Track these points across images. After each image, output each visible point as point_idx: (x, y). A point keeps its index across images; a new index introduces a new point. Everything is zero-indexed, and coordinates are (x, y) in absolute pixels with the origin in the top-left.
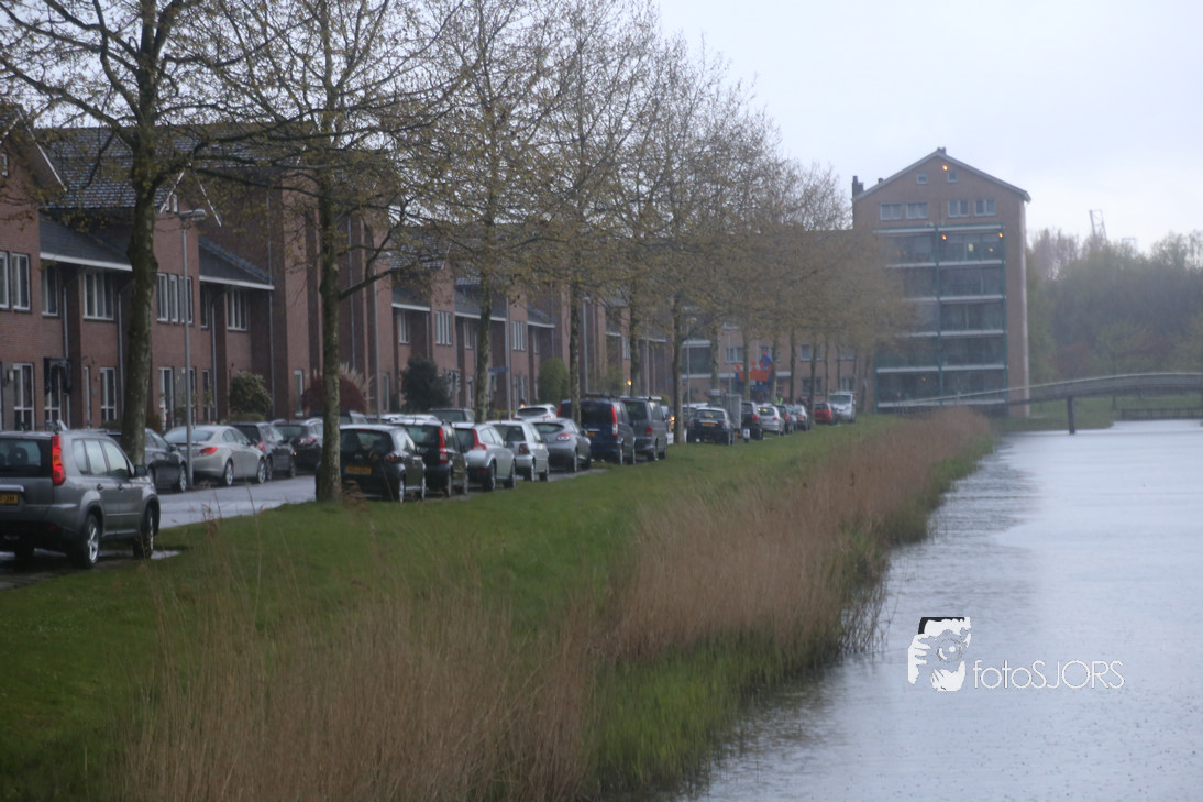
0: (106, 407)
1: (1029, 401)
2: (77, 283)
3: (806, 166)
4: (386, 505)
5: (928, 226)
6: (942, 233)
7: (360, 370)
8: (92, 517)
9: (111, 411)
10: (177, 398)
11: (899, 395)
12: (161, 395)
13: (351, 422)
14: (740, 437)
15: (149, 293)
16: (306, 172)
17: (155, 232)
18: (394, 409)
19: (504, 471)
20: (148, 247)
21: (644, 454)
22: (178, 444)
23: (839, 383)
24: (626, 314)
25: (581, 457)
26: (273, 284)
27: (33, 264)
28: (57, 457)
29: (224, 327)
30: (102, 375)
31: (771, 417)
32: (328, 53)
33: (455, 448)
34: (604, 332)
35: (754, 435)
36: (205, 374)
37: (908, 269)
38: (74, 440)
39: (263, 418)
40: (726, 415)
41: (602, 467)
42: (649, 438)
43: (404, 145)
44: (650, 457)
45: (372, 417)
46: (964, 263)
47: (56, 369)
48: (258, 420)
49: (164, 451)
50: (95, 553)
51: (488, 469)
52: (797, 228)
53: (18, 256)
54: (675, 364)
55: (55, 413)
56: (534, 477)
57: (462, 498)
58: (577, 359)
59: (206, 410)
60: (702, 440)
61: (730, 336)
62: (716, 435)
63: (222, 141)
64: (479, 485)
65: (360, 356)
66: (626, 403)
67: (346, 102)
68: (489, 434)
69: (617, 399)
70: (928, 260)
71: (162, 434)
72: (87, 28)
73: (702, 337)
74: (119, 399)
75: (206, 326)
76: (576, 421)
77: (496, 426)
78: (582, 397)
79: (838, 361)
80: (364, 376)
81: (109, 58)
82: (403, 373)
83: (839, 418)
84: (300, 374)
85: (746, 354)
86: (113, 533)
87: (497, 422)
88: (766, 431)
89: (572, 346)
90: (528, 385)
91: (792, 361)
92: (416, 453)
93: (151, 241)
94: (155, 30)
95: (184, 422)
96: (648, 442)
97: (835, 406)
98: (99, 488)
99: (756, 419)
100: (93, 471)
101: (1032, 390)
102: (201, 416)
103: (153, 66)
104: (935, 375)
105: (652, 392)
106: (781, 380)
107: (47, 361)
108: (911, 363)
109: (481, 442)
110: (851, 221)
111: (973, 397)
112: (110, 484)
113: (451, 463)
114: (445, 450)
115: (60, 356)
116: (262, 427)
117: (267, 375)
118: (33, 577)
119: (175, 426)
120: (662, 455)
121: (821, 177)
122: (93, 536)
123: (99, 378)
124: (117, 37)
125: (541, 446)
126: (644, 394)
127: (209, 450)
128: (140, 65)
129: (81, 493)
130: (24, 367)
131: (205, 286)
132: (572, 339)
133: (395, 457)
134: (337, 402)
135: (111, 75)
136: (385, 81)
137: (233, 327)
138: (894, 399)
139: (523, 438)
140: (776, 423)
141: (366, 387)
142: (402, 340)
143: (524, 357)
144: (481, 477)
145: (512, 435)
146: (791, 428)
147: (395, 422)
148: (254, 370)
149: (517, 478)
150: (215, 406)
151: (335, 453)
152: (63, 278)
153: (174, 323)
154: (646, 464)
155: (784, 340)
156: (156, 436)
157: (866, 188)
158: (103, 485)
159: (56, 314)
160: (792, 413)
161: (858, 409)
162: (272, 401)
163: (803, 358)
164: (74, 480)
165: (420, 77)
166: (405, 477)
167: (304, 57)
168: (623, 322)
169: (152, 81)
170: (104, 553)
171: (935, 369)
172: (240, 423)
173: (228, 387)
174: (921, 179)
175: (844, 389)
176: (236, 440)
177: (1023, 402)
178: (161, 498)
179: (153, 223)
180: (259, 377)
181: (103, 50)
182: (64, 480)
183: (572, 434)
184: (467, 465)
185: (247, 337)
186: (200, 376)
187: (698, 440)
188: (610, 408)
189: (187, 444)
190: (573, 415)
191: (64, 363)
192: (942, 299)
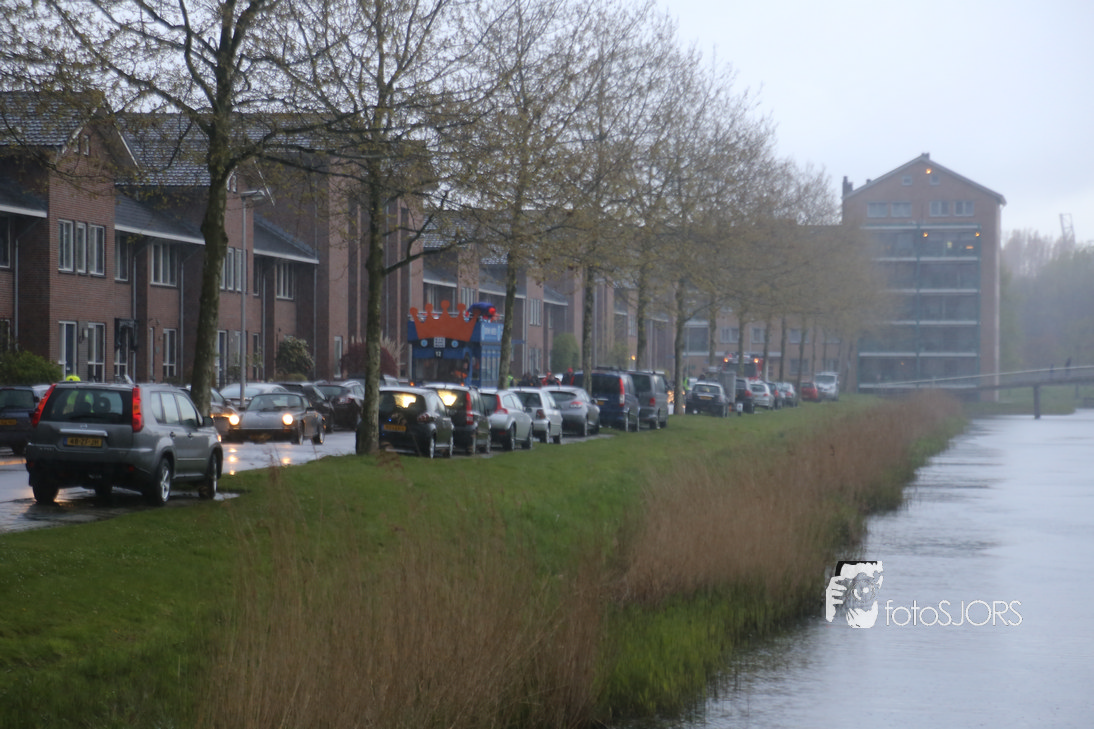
0: (167, 364)
1: (1000, 387)
2: (145, 252)
4: (419, 460)
5: (911, 224)
6: (923, 231)
7: (395, 338)
8: (165, 461)
9: (171, 368)
10: (231, 358)
11: (879, 377)
12: (216, 355)
13: (385, 384)
14: (734, 410)
15: (219, 264)
16: (357, 160)
19: (522, 433)
20: (220, 223)
21: (649, 422)
22: (232, 399)
23: (824, 365)
24: (634, 296)
25: (591, 423)
26: (318, 258)
27: (108, 234)
28: (137, 407)
29: (273, 296)
30: (165, 335)
31: (762, 394)
33: (480, 411)
34: (611, 309)
35: (748, 409)
36: (255, 337)
37: (891, 263)
38: (152, 392)
39: (306, 378)
40: (721, 390)
41: (609, 433)
42: (652, 408)
44: (652, 424)
46: (943, 259)
47: (124, 329)
48: (301, 380)
49: (220, 405)
50: (167, 493)
51: (509, 431)
52: (791, 223)
53: (95, 227)
54: (677, 344)
55: (122, 368)
56: (549, 440)
57: (484, 456)
58: (589, 335)
59: (255, 370)
60: (699, 412)
61: (727, 320)
62: (711, 408)
64: (500, 445)
65: (393, 325)
66: (632, 375)
67: (395, 98)
68: (510, 399)
69: (624, 371)
70: (909, 255)
71: (218, 390)
72: (172, 28)
73: (701, 318)
74: (178, 356)
75: (257, 295)
76: (587, 390)
77: (517, 393)
78: (593, 369)
79: (825, 345)
80: (396, 344)
83: (824, 396)
84: (338, 342)
85: (741, 335)
86: (182, 475)
87: (518, 389)
88: (757, 405)
89: (586, 323)
90: (542, 356)
91: (783, 344)
93: (222, 218)
94: (233, 32)
95: (238, 380)
96: (651, 412)
97: (821, 385)
98: (172, 435)
99: (748, 394)
100: (168, 421)
101: (1002, 377)
102: (251, 375)
103: (230, 65)
104: (913, 360)
105: (655, 367)
106: (772, 360)
107: (117, 321)
108: (893, 348)
109: (503, 406)
110: (840, 219)
111: (946, 381)
112: (181, 432)
113: (476, 424)
114: (471, 413)
115: (129, 317)
117: (310, 340)
118: (112, 512)
119: (228, 383)
120: (663, 424)
121: (815, 177)
122: (165, 478)
123: (162, 338)
124: (199, 37)
125: (556, 413)
126: (646, 367)
128: (219, 62)
129: (156, 439)
130: (97, 326)
131: (258, 259)
132: (585, 317)
133: (428, 417)
134: (377, 368)
135: (192, 70)
136: (431, 81)
137: (282, 296)
138: (873, 380)
139: (540, 404)
141: (400, 354)
143: (539, 332)
144: (502, 438)
145: (530, 401)
146: (780, 404)
148: (299, 334)
149: (534, 440)
150: (263, 366)
151: (374, 412)
152: (134, 249)
153: (230, 291)
154: (649, 432)
155: (777, 323)
156: (213, 391)
157: (855, 187)
159: (126, 280)
161: (842, 388)
162: (313, 362)
163: (793, 340)
164: (151, 427)
166: (436, 436)
168: (631, 302)
169: (229, 77)
171: (913, 354)
172: (287, 383)
173: (275, 350)
174: (905, 181)
175: (829, 370)
177: (994, 388)
179: (225, 203)
180: (303, 342)
181: (187, 49)
182: (142, 427)
183: (583, 402)
184: (490, 427)
185: (292, 306)
186: (251, 339)
187: (695, 412)
188: (618, 379)
189: (240, 400)
190: (584, 385)
191: (132, 324)
192: (922, 291)
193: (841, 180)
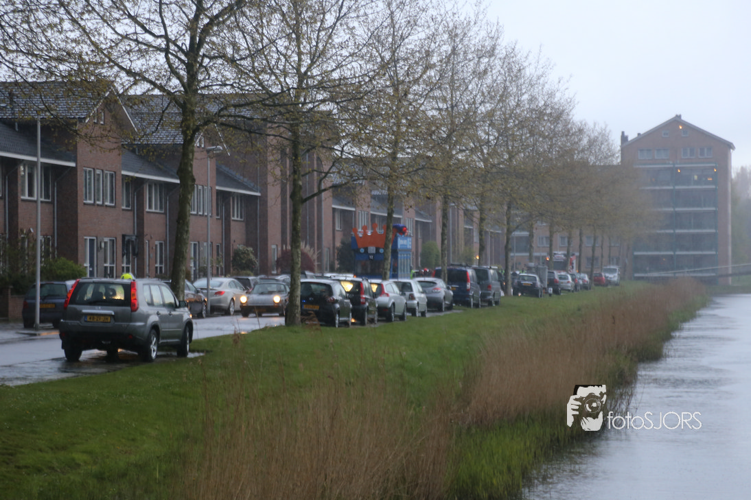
0: (158, 265)
1: (731, 275)
2: (143, 189)
3: (591, 125)
4: (328, 329)
5: (669, 164)
6: (677, 168)
7: (312, 245)
8: (154, 331)
9: (161, 268)
10: (201, 261)
11: (648, 269)
12: (191, 259)
13: (306, 277)
14: (547, 293)
15: (189, 197)
16: (284, 125)
17: (194, 161)
18: (332, 270)
19: (399, 310)
20: (190, 169)
21: (486, 301)
22: (202, 289)
23: (610, 261)
24: (477, 215)
25: (447, 302)
26: (260, 192)
27: (117, 177)
28: (134, 295)
29: (230, 217)
30: (156, 246)
31: (566, 281)
32: (300, 54)
33: (370, 295)
34: (462, 225)
35: (556, 292)
36: (218, 246)
37: (655, 190)
38: (144, 284)
39: (252, 274)
40: (538, 279)
41: (459, 309)
42: (490, 292)
43: (343, 110)
44: (490, 303)
45: (319, 275)
46: (691, 187)
47: (129, 241)
48: (249, 275)
49: (193, 293)
50: (155, 353)
51: (390, 308)
52: (585, 164)
53: (108, 172)
54: (506, 247)
56: (418, 314)
57: (373, 326)
58: (446, 242)
59: (218, 268)
60: (522, 294)
61: (541, 229)
62: (531, 291)
63: (235, 106)
64: (384, 318)
65: (312, 237)
66: (475, 269)
67: (309, 82)
68: (390, 287)
69: (470, 267)
70: (668, 185)
71: (192, 283)
72: (156, 37)
73: (523, 230)
74: (166, 260)
75: (219, 217)
76: (444, 280)
77: (395, 282)
78: (448, 265)
79: (610, 247)
80: (314, 250)
81: (170, 55)
82: (338, 249)
83: (609, 282)
84: (275, 248)
85: (551, 241)
86: (165, 341)
87: (396, 280)
88: (563, 289)
89: (443, 234)
90: (414, 257)
91: (580, 246)
92: (346, 298)
93: (191, 165)
94: (198, 39)
95: (205, 275)
96: (489, 294)
97: (607, 275)
98: (158, 314)
99: (557, 282)
100: (155, 304)
101: (733, 268)
102: (215, 272)
103: (196, 61)
104: (672, 257)
105: (491, 264)
107: (124, 236)
108: (657, 249)
109: (386, 291)
110: (619, 160)
111: (694, 272)
112: (164, 311)
113: (367, 304)
114: (364, 296)
115: (131, 233)
116: (253, 280)
117: (255, 250)
118: (118, 366)
119: (199, 278)
120: (497, 303)
121: (599, 130)
122: (153, 343)
123: (154, 248)
124: (175, 43)
125: (423, 295)
126: (486, 264)
127: (220, 293)
128: (188, 60)
129: (147, 316)
130: (110, 240)
131: (219, 193)
132: (443, 230)
133: (334, 299)
134: (299, 266)
135: (170, 65)
136: (333, 70)
137: (235, 218)
138: (646, 272)
139: (411, 290)
140: (569, 285)
141: (315, 257)
142: (337, 228)
144: (385, 313)
145: (405, 288)
146: (579, 288)
147: (333, 278)
148: (247, 244)
149: (408, 314)
150: (223, 266)
151: (297, 296)
152: (135, 185)
153: (200, 215)
154: (487, 308)
155: (576, 232)
156: (189, 283)
157: (630, 139)
158: (161, 312)
159: (130, 208)
160: (580, 279)
161: (622, 278)
162: (257, 263)
164: (143, 308)
165: (355, 69)
166: (339, 312)
167: (285, 56)
168: (475, 219)
169: (195, 70)
170: (159, 353)
171: (672, 253)
172: (239, 277)
173: (231, 255)
174: (664, 134)
175: (613, 264)
176: (236, 287)
177: (727, 275)
178: (194, 321)
179: (193, 155)
180: (250, 249)
181: (166, 51)
182: (138, 308)
183: (441, 288)
184: (377, 305)
185: (244, 224)
186: (215, 248)
187: (520, 294)
188: (466, 272)
189: (207, 289)
190: (442, 276)
191: (134, 238)
192: (677, 209)
193: (620, 134)
